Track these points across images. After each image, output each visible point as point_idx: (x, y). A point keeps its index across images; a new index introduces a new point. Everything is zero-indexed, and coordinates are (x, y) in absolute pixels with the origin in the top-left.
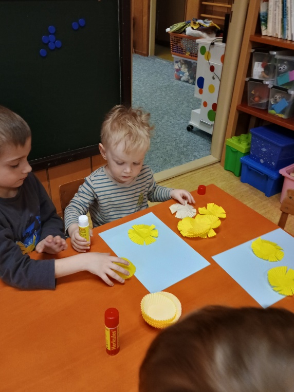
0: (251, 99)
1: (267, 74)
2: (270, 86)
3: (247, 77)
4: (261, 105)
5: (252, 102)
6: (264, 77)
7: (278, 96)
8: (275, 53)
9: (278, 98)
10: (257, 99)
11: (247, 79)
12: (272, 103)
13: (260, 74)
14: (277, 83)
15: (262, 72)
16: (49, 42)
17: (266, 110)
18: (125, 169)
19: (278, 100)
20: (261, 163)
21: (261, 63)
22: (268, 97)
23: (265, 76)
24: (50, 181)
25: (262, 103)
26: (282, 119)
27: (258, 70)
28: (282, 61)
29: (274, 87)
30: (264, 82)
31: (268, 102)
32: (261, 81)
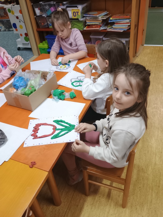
0: (40, 25)
1: (42, 12)
2: (46, 17)
3: (35, 16)
4: (45, 26)
8: (41, 2)
10: (43, 24)
11: (35, 17)
12: (49, 24)
14: (47, 15)
15: (40, 12)
17: (48, 27)
21: (38, 8)
22: (47, 22)
23: (42, 13)
27: (38, 12)
28: (45, 5)
29: (47, 16)
30: (42, 16)
31: (47, 24)
32: (41, 16)
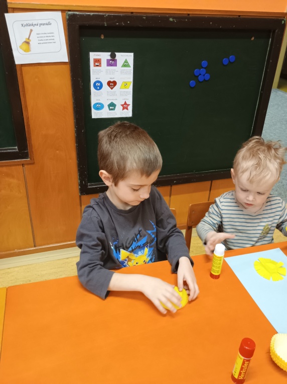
16: (200, 74)
18: (248, 197)
24: (172, 197)
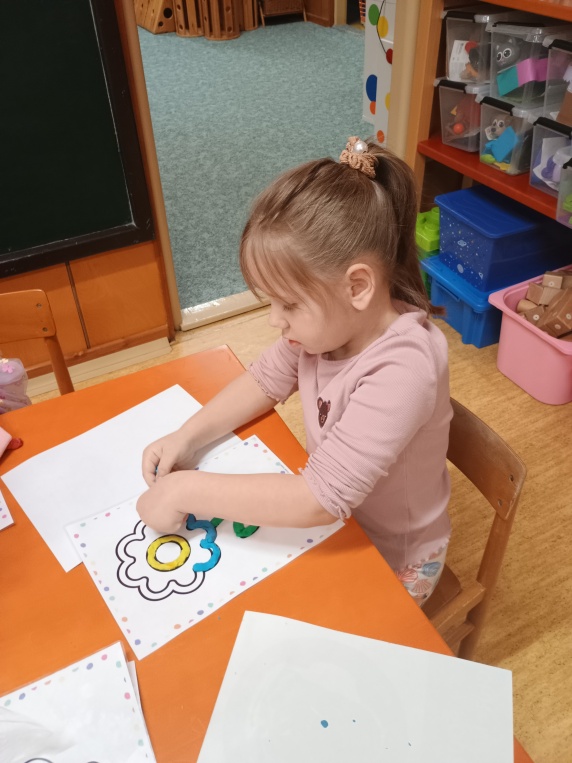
0: (447, 128)
1: (476, 69)
2: (479, 98)
4: (465, 141)
5: (450, 134)
6: (470, 77)
7: (498, 122)
8: (487, 19)
9: (498, 125)
10: (458, 127)
11: (436, 82)
12: (489, 139)
13: (464, 68)
15: (467, 65)
17: (477, 153)
19: (499, 130)
20: (459, 273)
21: (465, 43)
23: (474, 73)
25: (467, 138)
26: (505, 176)
27: (459, 60)
28: (503, 39)
29: (486, 100)
30: (468, 89)
31: (479, 134)
32: (461, 86)
